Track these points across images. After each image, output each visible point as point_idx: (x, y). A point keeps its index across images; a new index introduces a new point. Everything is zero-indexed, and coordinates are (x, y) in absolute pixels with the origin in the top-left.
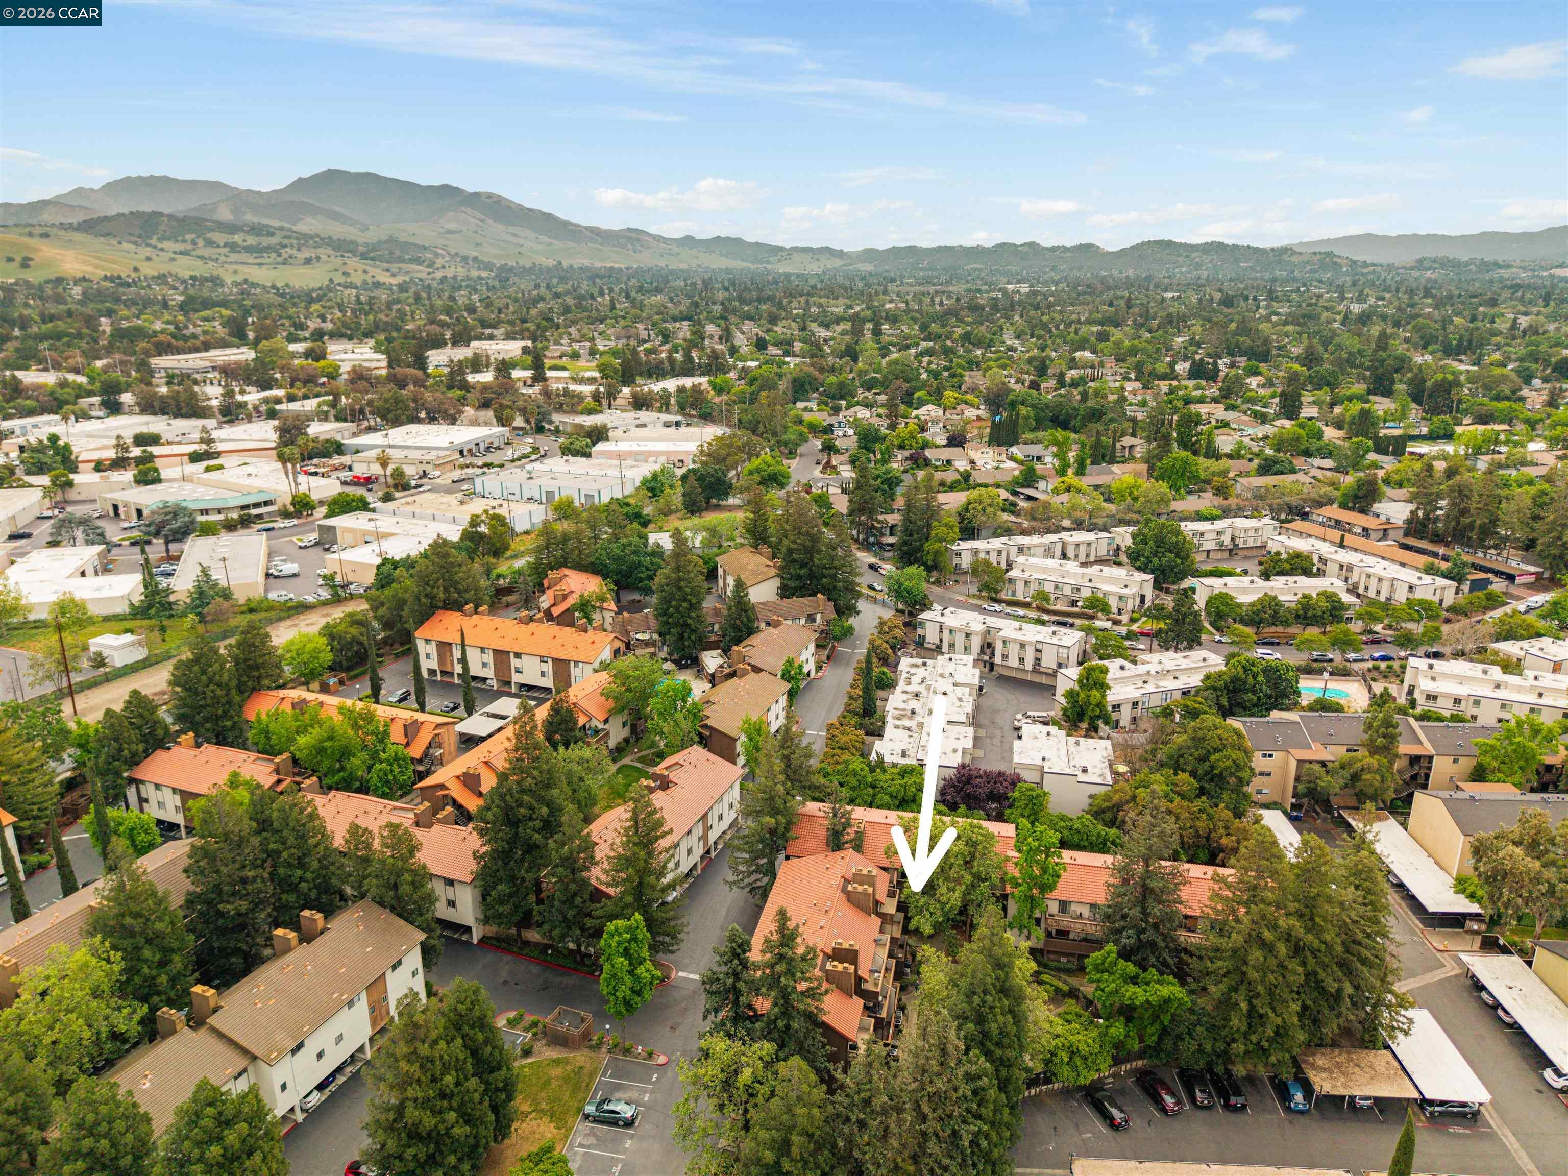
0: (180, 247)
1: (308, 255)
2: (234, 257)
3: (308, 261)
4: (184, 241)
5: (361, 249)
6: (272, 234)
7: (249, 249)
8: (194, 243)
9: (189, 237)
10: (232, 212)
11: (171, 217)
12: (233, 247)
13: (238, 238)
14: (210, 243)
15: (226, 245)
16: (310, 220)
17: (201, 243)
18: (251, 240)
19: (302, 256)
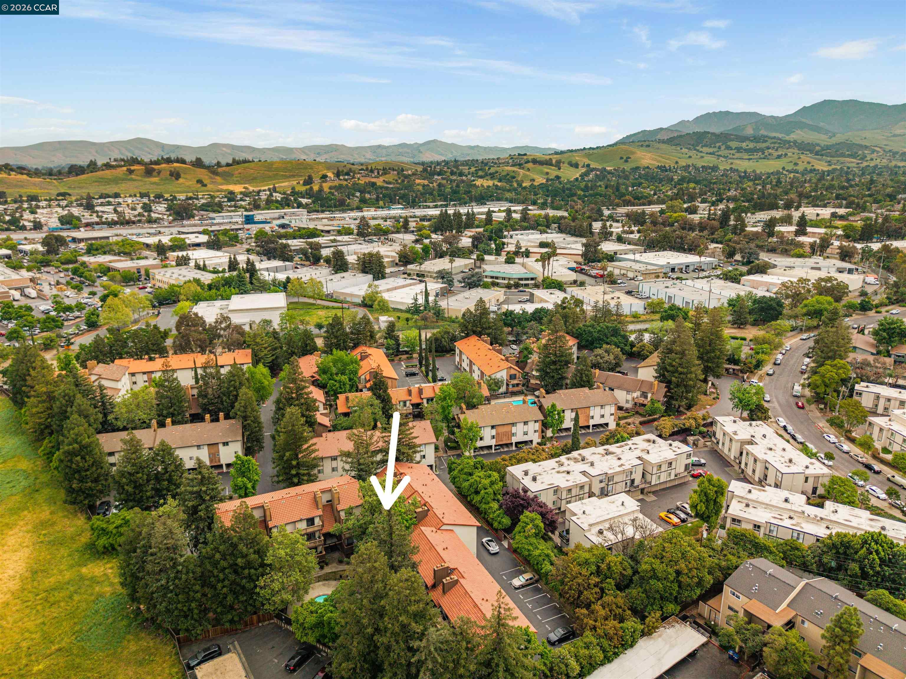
0: (711, 150)
1: (780, 153)
2: (738, 155)
3: (779, 157)
4: (715, 147)
5: (818, 148)
6: (765, 141)
7: (747, 151)
8: (719, 148)
9: (717, 145)
10: (754, 129)
11: (713, 134)
12: (739, 150)
13: (744, 145)
14: (729, 148)
15: (736, 148)
16: (799, 132)
17: (723, 147)
18: (751, 145)
19: (775, 154)
